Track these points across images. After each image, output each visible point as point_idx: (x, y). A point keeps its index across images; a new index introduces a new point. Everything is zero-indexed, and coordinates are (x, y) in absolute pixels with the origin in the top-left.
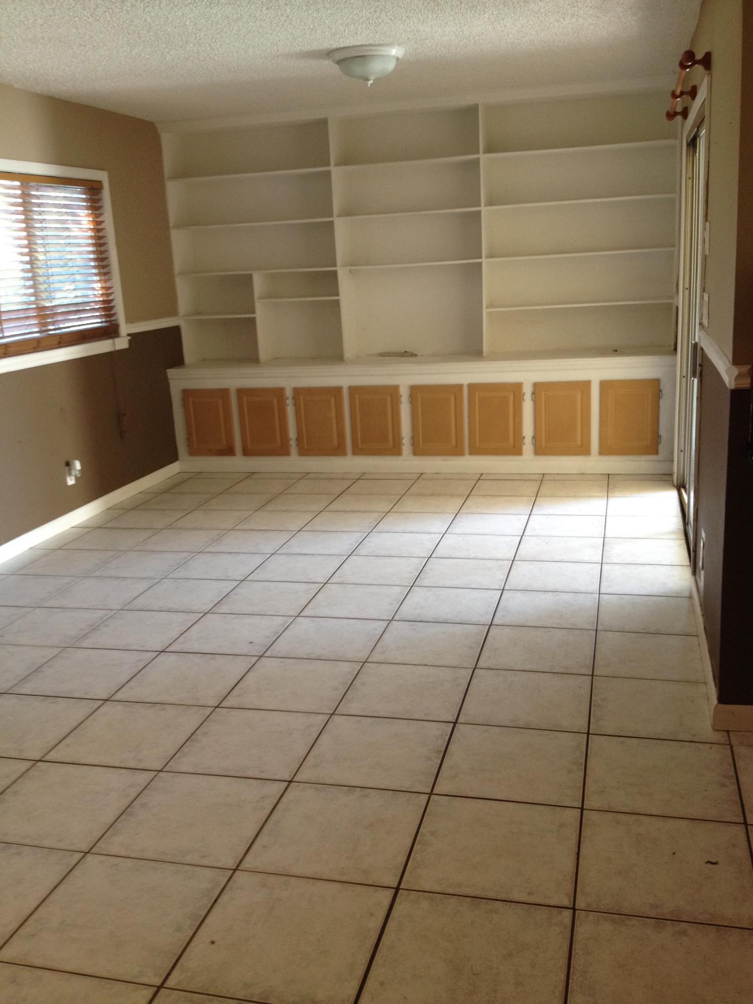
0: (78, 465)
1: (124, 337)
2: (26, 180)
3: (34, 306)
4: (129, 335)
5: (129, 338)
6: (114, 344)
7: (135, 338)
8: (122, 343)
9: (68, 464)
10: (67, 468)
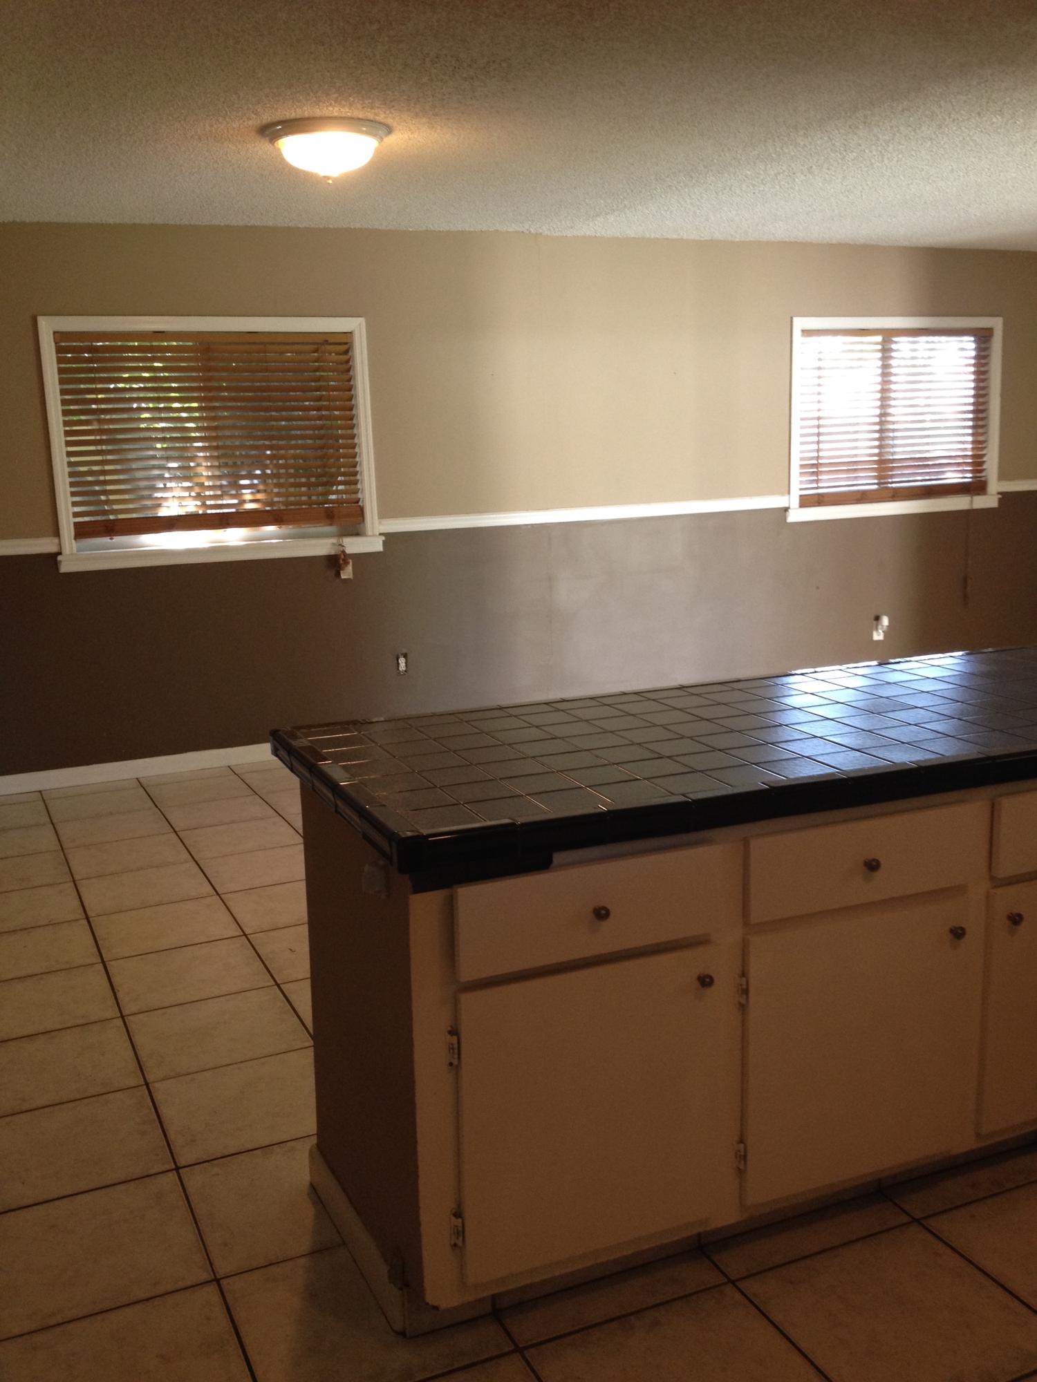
0: (885, 621)
1: (992, 495)
2: (889, 335)
3: (876, 458)
4: (999, 493)
5: (1000, 496)
6: (971, 502)
7: (1005, 497)
8: (987, 501)
9: (877, 618)
10: (875, 622)
